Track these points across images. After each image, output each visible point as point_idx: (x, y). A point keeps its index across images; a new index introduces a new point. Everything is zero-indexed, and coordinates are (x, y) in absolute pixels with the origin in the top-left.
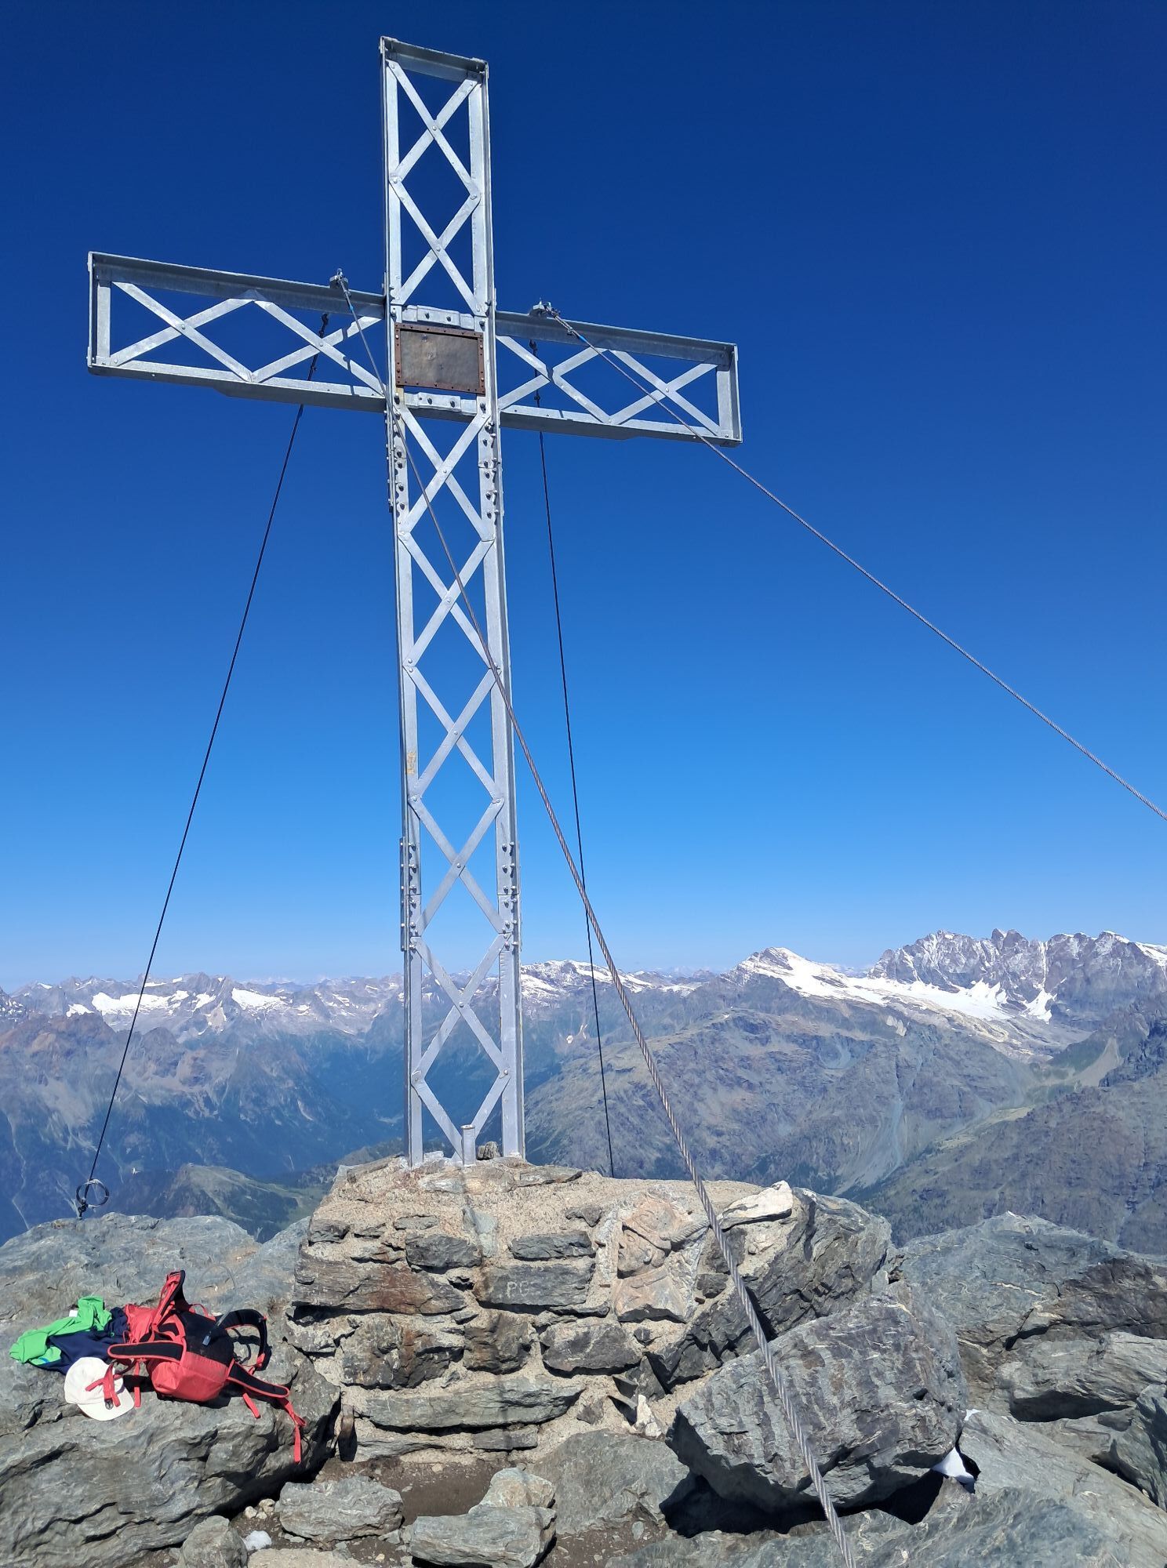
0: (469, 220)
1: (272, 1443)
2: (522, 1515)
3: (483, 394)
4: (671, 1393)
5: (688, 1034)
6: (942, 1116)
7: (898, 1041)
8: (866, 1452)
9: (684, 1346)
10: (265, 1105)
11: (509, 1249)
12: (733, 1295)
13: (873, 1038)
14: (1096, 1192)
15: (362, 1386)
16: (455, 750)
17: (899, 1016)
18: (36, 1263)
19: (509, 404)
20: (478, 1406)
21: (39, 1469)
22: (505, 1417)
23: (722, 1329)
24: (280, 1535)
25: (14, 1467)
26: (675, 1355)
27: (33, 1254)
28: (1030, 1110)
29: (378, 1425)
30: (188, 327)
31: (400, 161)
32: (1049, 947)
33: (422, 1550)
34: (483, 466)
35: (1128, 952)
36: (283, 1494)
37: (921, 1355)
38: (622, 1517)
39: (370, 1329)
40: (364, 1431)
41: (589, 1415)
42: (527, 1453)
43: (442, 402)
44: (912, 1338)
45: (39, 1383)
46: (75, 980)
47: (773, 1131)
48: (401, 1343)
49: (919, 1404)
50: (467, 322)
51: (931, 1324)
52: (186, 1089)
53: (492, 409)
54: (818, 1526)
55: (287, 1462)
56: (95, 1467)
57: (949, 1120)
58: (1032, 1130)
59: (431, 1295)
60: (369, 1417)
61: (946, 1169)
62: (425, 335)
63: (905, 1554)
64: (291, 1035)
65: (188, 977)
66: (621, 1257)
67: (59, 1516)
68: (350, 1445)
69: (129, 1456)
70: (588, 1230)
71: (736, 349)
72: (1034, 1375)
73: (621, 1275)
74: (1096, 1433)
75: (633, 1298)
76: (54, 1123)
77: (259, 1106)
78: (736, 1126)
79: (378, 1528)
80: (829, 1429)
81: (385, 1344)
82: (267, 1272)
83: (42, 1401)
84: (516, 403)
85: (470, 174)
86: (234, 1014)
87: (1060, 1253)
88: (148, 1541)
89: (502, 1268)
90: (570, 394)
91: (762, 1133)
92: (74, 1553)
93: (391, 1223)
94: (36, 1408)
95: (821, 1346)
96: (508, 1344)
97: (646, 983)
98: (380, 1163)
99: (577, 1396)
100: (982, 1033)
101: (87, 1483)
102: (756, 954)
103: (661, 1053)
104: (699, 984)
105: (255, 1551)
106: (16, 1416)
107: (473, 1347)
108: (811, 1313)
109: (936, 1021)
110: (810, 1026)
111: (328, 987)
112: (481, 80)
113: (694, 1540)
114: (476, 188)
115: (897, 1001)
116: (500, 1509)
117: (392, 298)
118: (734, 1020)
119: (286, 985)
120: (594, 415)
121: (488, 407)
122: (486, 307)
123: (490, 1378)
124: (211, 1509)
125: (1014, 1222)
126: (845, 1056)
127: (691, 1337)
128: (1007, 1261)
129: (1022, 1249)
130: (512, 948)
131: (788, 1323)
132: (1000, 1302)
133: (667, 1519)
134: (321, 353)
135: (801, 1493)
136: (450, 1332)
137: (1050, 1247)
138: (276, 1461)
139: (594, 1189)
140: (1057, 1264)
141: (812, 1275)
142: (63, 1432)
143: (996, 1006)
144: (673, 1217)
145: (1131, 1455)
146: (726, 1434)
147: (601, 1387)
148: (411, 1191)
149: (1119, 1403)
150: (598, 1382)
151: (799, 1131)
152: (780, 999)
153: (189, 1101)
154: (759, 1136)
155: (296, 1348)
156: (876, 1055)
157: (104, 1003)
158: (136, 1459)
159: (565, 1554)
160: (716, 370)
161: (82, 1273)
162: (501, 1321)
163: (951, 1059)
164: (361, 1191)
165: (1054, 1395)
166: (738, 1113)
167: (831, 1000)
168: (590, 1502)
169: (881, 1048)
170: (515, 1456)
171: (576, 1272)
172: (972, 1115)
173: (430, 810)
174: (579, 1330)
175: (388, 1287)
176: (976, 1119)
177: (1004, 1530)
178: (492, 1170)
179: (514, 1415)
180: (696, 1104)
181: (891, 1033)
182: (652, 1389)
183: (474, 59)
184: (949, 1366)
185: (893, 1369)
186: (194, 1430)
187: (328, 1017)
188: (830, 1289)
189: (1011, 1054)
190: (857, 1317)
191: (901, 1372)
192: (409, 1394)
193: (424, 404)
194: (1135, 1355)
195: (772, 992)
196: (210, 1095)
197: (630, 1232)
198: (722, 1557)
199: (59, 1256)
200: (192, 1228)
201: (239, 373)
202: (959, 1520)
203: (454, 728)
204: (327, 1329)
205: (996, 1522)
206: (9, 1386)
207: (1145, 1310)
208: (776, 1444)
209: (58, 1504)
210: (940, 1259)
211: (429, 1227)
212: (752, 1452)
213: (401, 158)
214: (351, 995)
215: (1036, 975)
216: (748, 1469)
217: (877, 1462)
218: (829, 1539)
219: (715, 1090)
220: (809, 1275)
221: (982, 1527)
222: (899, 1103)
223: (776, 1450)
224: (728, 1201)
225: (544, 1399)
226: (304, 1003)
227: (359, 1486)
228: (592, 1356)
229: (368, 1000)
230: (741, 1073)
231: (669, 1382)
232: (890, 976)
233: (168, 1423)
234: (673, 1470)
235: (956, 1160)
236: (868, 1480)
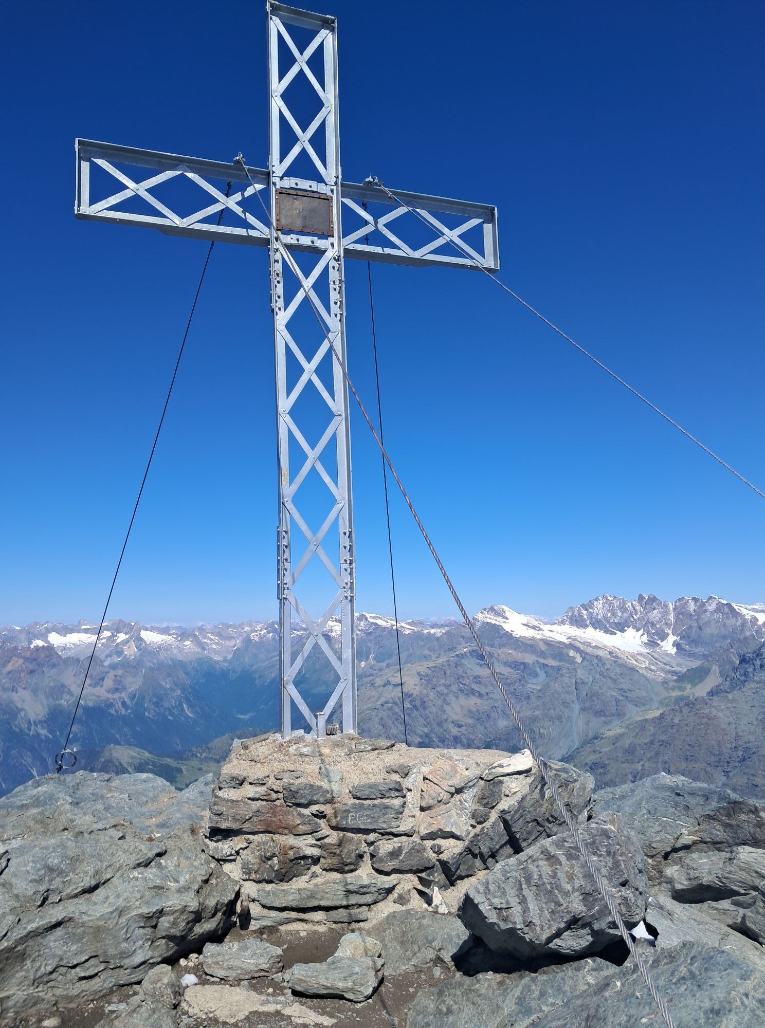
0: (324, 122)
1: (198, 917)
2: (362, 962)
3: (333, 236)
4: (454, 886)
5: (440, 661)
6: (605, 716)
7: (577, 665)
8: (590, 920)
9: (463, 855)
10: (162, 706)
11: (350, 792)
12: (495, 822)
13: (560, 664)
14: (703, 765)
15: (254, 881)
16: (313, 469)
17: (577, 650)
18: (37, 802)
19: (349, 244)
20: (329, 894)
21: (48, 933)
22: (348, 900)
23: (488, 844)
24: (203, 976)
25: (32, 932)
26: (458, 860)
27: (34, 796)
28: (662, 712)
29: (264, 906)
30: (141, 189)
31: (279, 82)
32: (675, 605)
33: (299, 985)
34: (332, 283)
35: (726, 610)
36: (205, 949)
37: (624, 858)
38: (427, 963)
39: (259, 844)
40: (255, 909)
41: (401, 900)
42: (361, 924)
43: (306, 241)
44: (618, 847)
45: (47, 878)
46: (36, 624)
47: (494, 724)
48: (279, 853)
49: (623, 889)
50: (323, 189)
51: (629, 839)
52: (110, 696)
53: (338, 246)
54: (557, 968)
55: (207, 929)
56: (84, 932)
57: (609, 718)
58: (663, 724)
59: (299, 822)
60: (258, 901)
61: (607, 749)
62: (295, 197)
63: (619, 984)
64: (180, 661)
65: (111, 622)
66: (422, 798)
67: (61, 963)
68: (246, 918)
69: (107, 925)
70: (401, 780)
71: (496, 209)
72: (687, 874)
73: (422, 809)
74: (729, 910)
75: (430, 824)
76: (22, 718)
77: (158, 707)
78: (471, 721)
79: (267, 972)
80: (565, 905)
81: (269, 854)
82: (186, 808)
83: (48, 890)
84: (354, 242)
85: (324, 91)
86: (141, 647)
87: (698, 798)
88: (119, 980)
89: (345, 804)
90: (389, 237)
91: (488, 725)
92: (71, 987)
93: (273, 775)
94: (45, 894)
95: (559, 853)
96: (349, 853)
97: (413, 628)
98: (263, 737)
99: (394, 887)
100: (631, 661)
101: (79, 942)
102: (485, 609)
103: (422, 673)
104: (447, 629)
105: (188, 987)
106: (32, 899)
107: (326, 856)
108: (544, 834)
109: (601, 653)
110: (519, 656)
111: (204, 629)
112: (332, 30)
113: (476, 978)
114: (328, 100)
115: (576, 640)
116: (348, 958)
117: (273, 172)
118: (470, 652)
119: (176, 628)
120: (404, 251)
121: (336, 245)
122: (335, 179)
123: (337, 876)
124: (159, 959)
125: (666, 779)
126: (542, 675)
127: (467, 850)
128: (664, 803)
129: (673, 796)
130: (349, 598)
131: (530, 841)
132: (660, 829)
133: (456, 966)
134: (227, 208)
135: (546, 947)
136: (311, 846)
137: (692, 794)
138: (199, 929)
139: (402, 755)
140: (697, 805)
141: (545, 810)
142: (63, 910)
143: (641, 644)
144: (456, 771)
145: (755, 923)
146: (498, 909)
147: (409, 882)
148: (285, 755)
149: (743, 892)
150: (407, 878)
151: (511, 724)
152: (500, 638)
153: (112, 703)
154: (486, 728)
155: (211, 856)
156: (562, 676)
157: (55, 639)
158: (111, 927)
159: (391, 988)
160: (483, 222)
161: (69, 808)
162: (344, 839)
163: (610, 678)
164: (252, 755)
165: (701, 886)
166: (472, 712)
167: (533, 639)
168: (405, 954)
169: (565, 671)
170: (354, 925)
171: (393, 807)
172: (624, 714)
173: (296, 508)
174: (395, 845)
175: (271, 817)
176: (626, 717)
177: (685, 967)
178: (337, 742)
179: (354, 899)
180: (445, 706)
181: (572, 661)
182: (442, 883)
183: (327, 16)
184: (640, 866)
185: (606, 867)
186: (148, 908)
187: (204, 649)
188: (556, 819)
189: (649, 675)
190: (582, 834)
191: (611, 869)
192: (285, 886)
193: (294, 242)
194: (754, 861)
195: (496, 634)
196: (125, 700)
197: (428, 782)
198: (495, 988)
199: (51, 797)
200: (134, 781)
201: (174, 220)
202: (653, 962)
203: (312, 454)
204: (231, 844)
205: (679, 962)
206: (27, 879)
207: (754, 834)
208: (531, 915)
209: (60, 955)
210: (619, 803)
211: (298, 778)
212: (515, 920)
213: (280, 80)
214: (220, 635)
215: (666, 624)
216: (512, 932)
217: (596, 927)
218: (565, 975)
219: (457, 697)
220: (543, 810)
221: (669, 966)
222: (576, 707)
223: (531, 919)
224: (491, 762)
225: (373, 889)
226: (188, 640)
227: (254, 944)
228: (404, 862)
229: (230, 638)
230: (474, 686)
231: (453, 879)
232: (571, 624)
233: (131, 903)
234: (459, 933)
235: (614, 744)
236: (590, 938)
